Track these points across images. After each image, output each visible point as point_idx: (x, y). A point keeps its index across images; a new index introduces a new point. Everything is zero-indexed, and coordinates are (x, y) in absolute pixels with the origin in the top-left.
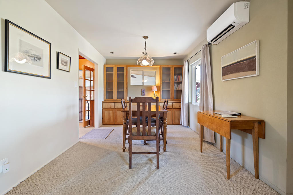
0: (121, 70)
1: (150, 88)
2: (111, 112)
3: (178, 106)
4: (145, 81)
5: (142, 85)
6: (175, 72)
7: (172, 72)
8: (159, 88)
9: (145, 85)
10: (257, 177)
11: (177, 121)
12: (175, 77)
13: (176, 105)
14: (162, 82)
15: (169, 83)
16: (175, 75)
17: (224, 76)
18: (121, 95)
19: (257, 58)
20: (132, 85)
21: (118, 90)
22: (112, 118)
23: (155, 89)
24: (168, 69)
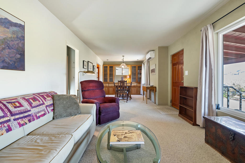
0: (111, 67)
1: (125, 77)
2: (106, 88)
3: (140, 85)
4: (123, 72)
5: (122, 75)
6: (138, 68)
7: (137, 68)
8: (130, 76)
9: (123, 75)
10: (155, 103)
11: (139, 93)
12: (139, 71)
13: (138, 85)
14: (131, 73)
15: (135, 74)
16: (138, 70)
17: (152, 73)
18: (111, 80)
19: (155, 69)
20: (116, 75)
21: (110, 77)
22: (107, 91)
23: (128, 77)
24: (135, 67)
